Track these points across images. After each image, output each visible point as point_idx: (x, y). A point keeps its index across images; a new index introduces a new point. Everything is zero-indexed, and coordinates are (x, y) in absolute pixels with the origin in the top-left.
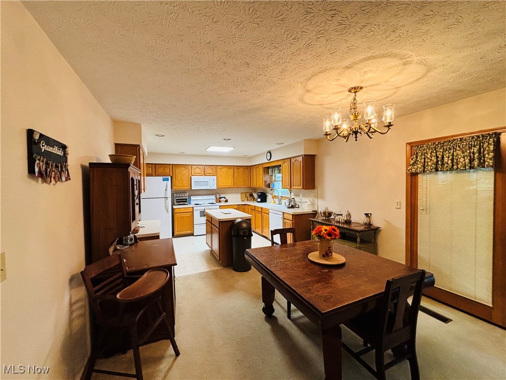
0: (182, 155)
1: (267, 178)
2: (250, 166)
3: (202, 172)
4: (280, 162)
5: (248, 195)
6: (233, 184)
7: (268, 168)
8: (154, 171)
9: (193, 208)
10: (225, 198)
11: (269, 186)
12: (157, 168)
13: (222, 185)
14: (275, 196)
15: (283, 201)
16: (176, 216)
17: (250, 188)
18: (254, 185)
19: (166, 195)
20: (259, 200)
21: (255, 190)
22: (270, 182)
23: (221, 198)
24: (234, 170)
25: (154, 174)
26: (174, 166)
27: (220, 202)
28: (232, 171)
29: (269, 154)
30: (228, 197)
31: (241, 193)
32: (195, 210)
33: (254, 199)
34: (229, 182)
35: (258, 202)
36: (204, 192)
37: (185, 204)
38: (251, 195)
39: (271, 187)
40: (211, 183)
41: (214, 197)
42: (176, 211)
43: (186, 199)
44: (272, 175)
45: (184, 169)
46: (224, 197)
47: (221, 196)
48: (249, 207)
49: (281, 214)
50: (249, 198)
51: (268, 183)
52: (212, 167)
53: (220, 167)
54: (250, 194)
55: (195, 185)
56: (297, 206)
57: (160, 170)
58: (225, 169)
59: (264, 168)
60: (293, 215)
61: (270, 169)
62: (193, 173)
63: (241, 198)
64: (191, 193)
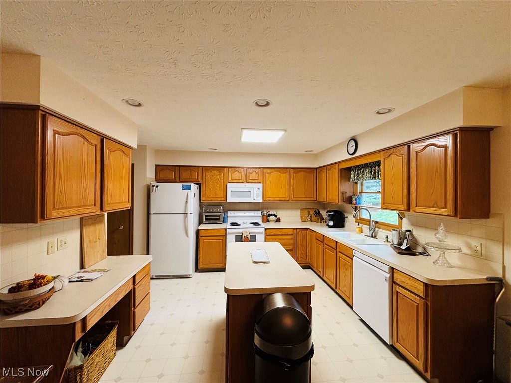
0: (214, 153)
1: (347, 187)
2: (317, 168)
3: (243, 177)
4: (377, 154)
5: (312, 213)
6: (287, 195)
7: (349, 169)
8: (177, 176)
9: (226, 229)
10: (276, 216)
11: (349, 201)
12: (181, 172)
13: (271, 196)
14: (361, 219)
15: (382, 233)
16: (201, 240)
17: (316, 202)
18: (323, 198)
19: (185, 210)
20: (331, 223)
21: (324, 205)
22: (351, 194)
23: (270, 216)
24: (290, 174)
25: (177, 179)
26: (204, 168)
27: (268, 221)
28: (288, 176)
29: (353, 143)
30: (281, 214)
31: (302, 210)
32: (229, 234)
33: (322, 219)
34: (283, 193)
35: (330, 227)
36: (246, 207)
37: (216, 223)
38: (318, 214)
39: (354, 202)
40: (254, 193)
41: (259, 214)
42: (201, 234)
43: (219, 216)
44: (357, 183)
45: (217, 173)
46: (274, 215)
47: (271, 213)
48: (314, 234)
49: (387, 269)
50: (314, 218)
51: (348, 195)
52: (257, 170)
53: (269, 170)
54: (316, 212)
55: (232, 196)
56: (420, 250)
57: (185, 174)
58: (276, 174)
59: (341, 169)
60: (426, 285)
61: (352, 172)
62: (229, 179)
63: (302, 217)
64: (227, 207)
